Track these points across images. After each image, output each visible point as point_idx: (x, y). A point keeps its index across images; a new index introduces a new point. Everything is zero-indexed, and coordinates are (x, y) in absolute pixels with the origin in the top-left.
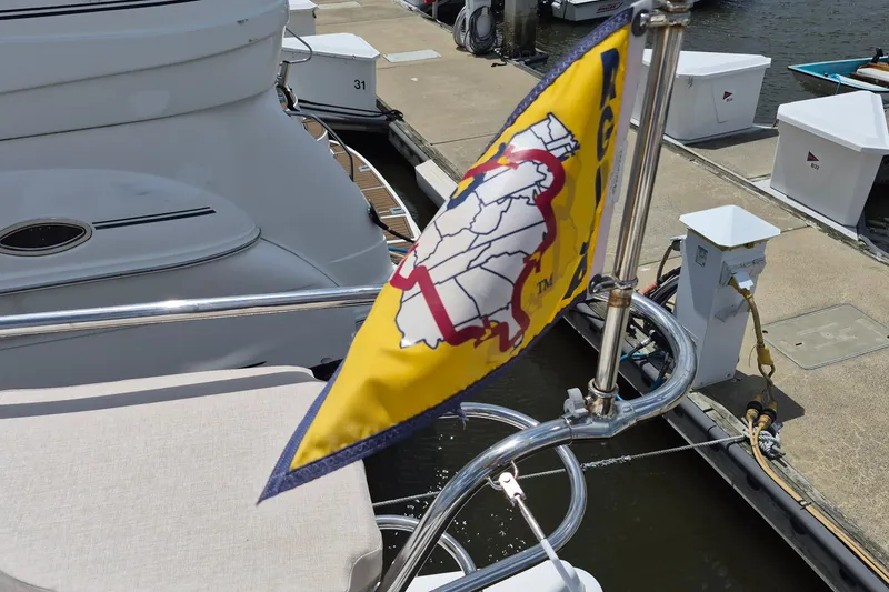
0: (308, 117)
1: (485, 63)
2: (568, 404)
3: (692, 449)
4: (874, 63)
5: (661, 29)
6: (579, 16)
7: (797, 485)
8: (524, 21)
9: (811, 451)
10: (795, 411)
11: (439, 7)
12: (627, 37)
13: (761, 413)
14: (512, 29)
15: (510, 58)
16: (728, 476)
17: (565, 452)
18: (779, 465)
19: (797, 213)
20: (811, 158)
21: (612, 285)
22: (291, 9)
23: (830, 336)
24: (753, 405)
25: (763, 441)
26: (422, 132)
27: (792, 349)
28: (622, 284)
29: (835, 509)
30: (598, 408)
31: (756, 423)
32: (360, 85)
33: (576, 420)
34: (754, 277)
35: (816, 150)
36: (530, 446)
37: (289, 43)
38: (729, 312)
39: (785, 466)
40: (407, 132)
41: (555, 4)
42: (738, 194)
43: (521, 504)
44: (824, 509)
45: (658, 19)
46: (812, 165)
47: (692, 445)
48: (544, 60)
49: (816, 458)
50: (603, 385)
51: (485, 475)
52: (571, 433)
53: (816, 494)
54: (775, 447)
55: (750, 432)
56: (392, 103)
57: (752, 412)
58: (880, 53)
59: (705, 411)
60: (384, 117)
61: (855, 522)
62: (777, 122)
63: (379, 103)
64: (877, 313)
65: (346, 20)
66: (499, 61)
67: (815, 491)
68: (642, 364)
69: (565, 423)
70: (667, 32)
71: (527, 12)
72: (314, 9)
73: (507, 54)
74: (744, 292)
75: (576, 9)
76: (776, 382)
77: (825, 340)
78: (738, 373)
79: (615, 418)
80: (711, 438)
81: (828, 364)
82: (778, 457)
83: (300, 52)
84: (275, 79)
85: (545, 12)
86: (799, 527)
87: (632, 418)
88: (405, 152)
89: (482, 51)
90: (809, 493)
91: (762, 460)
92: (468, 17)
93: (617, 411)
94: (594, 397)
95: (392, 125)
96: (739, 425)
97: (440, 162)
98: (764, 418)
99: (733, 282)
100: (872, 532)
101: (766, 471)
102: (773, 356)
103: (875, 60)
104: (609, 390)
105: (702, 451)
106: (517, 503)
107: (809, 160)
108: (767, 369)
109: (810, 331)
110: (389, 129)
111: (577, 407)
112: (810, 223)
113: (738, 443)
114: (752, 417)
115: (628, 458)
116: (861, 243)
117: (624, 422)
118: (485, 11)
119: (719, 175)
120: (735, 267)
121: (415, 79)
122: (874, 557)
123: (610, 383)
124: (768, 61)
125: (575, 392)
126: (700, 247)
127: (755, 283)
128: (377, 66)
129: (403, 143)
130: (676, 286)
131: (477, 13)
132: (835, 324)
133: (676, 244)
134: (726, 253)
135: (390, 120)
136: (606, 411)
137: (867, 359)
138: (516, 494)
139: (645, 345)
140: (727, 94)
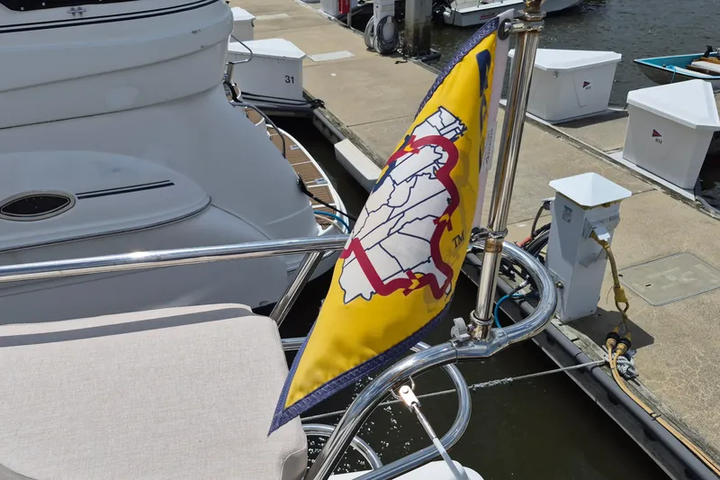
0: (249, 107)
1: (389, 60)
2: (454, 331)
3: (562, 372)
4: (706, 57)
5: (521, 34)
6: (465, 22)
7: (648, 401)
8: (421, 27)
9: (660, 373)
10: (646, 339)
11: (352, 17)
12: (495, 41)
13: (618, 341)
14: (411, 34)
15: (411, 56)
16: (592, 394)
17: (453, 370)
18: (634, 384)
19: (645, 179)
20: (656, 134)
21: (487, 235)
22: (235, 19)
23: (674, 278)
24: (611, 335)
25: (621, 364)
26: (340, 117)
27: (643, 289)
28: (495, 235)
29: (681, 420)
30: (478, 333)
31: (614, 349)
32: (290, 80)
33: (460, 344)
34: (610, 231)
35: (659, 128)
36: (425, 364)
37: (234, 47)
38: (592, 259)
39: (639, 385)
40: (328, 117)
41: (446, 13)
42: (597, 164)
43: (417, 410)
44: (671, 420)
45: (519, 26)
46: (657, 140)
47: (562, 369)
48: (437, 57)
49: (664, 379)
50: (482, 315)
51: (388, 388)
52: (456, 353)
53: (665, 408)
54: (630, 370)
55: (609, 357)
56: (315, 94)
57: (611, 341)
58: (710, 49)
59: (572, 341)
60: (309, 105)
61: (697, 431)
62: (626, 105)
63: (305, 94)
64: (711, 259)
65: (278, 29)
66: (401, 59)
67: (664, 405)
68: (521, 302)
69: (452, 346)
70: (526, 37)
71: (423, 20)
72: (252, 20)
73: (407, 54)
74: (603, 243)
75: (464, 17)
76: (630, 316)
77: (670, 282)
78: (599, 309)
79: (491, 342)
80: (578, 362)
81: (673, 302)
82: (633, 378)
83: (242, 55)
84: (222, 76)
85: (438, 20)
86: (651, 435)
87: (505, 342)
88: (326, 133)
89: (388, 51)
90: (658, 407)
91: (619, 380)
92: (376, 24)
93: (493, 336)
94: (475, 325)
95: (316, 111)
96: (600, 352)
97: (354, 140)
98: (621, 346)
99: (593, 235)
100: (711, 439)
101: (623, 389)
102: (628, 295)
103: (707, 55)
104: (487, 319)
105: (571, 374)
106: (414, 410)
107: (653, 135)
108: (623, 306)
109: (659, 274)
110: (314, 115)
111: (461, 333)
112: (656, 187)
113: (600, 366)
114: (611, 345)
115: (510, 379)
116: (698, 202)
117: (499, 345)
118: (389, 20)
119: (581, 149)
120: (595, 223)
121: (334, 75)
122: (714, 460)
123: (487, 313)
124: (619, 56)
125: (459, 321)
126: (567, 207)
127: (612, 236)
128: (303, 64)
129: (324, 126)
130: (547, 239)
131: (383, 21)
132: (677, 269)
133: (546, 205)
134: (588, 211)
135: (314, 107)
136: (484, 335)
137: (705, 298)
138: (413, 403)
139: (523, 287)
140: (586, 84)
